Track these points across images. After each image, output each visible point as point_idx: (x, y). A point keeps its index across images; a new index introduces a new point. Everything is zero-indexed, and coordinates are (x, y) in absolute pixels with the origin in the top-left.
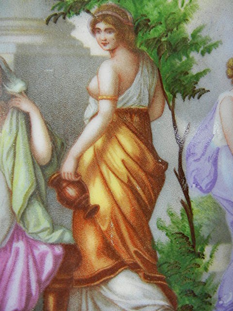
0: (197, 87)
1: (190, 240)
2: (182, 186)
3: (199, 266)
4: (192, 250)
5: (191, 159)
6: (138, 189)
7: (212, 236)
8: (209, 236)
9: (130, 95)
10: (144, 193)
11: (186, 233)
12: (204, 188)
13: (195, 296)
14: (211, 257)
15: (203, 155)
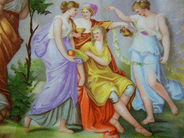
0: (46, 10)
1: (26, 77)
2: (28, 52)
3: (28, 89)
4: (26, 81)
5: (36, 41)
6: (6, 48)
7: (37, 77)
8: (36, 77)
9: (12, 5)
10: (8, 51)
11: (25, 74)
12: (39, 55)
13: (22, 102)
14: (35, 86)
15: (42, 40)
